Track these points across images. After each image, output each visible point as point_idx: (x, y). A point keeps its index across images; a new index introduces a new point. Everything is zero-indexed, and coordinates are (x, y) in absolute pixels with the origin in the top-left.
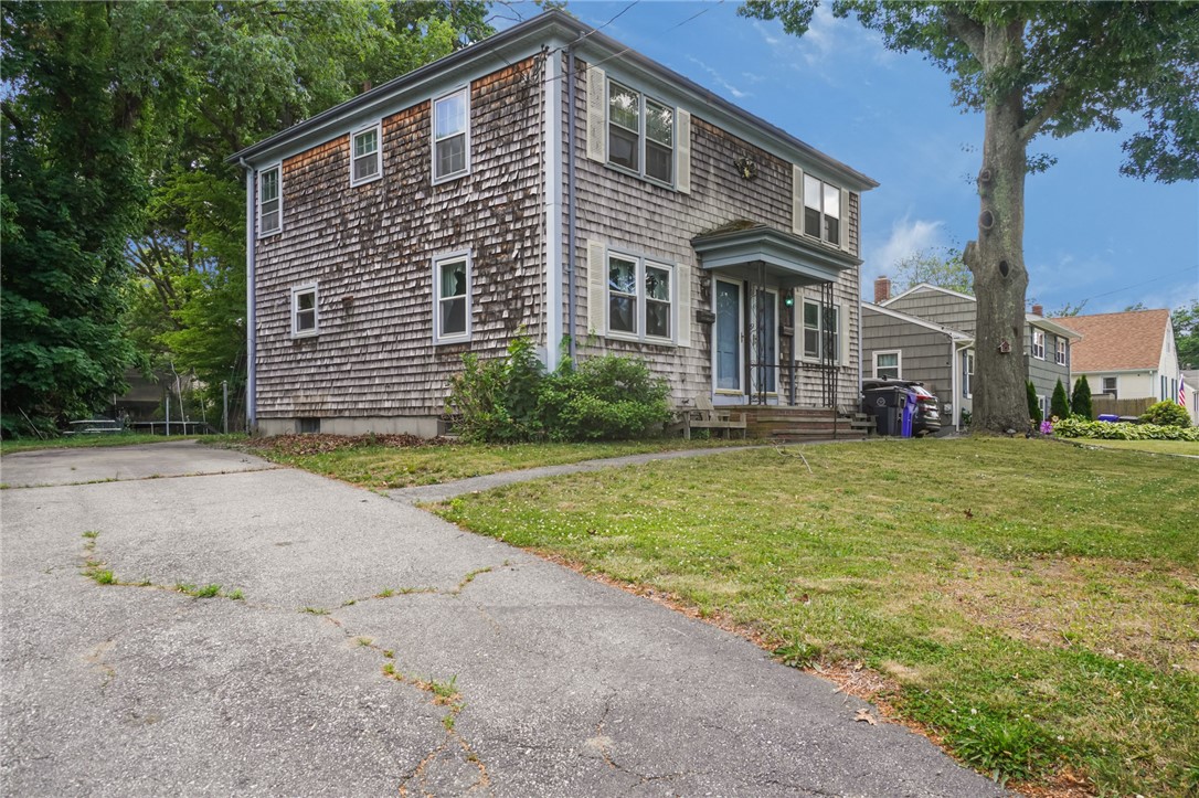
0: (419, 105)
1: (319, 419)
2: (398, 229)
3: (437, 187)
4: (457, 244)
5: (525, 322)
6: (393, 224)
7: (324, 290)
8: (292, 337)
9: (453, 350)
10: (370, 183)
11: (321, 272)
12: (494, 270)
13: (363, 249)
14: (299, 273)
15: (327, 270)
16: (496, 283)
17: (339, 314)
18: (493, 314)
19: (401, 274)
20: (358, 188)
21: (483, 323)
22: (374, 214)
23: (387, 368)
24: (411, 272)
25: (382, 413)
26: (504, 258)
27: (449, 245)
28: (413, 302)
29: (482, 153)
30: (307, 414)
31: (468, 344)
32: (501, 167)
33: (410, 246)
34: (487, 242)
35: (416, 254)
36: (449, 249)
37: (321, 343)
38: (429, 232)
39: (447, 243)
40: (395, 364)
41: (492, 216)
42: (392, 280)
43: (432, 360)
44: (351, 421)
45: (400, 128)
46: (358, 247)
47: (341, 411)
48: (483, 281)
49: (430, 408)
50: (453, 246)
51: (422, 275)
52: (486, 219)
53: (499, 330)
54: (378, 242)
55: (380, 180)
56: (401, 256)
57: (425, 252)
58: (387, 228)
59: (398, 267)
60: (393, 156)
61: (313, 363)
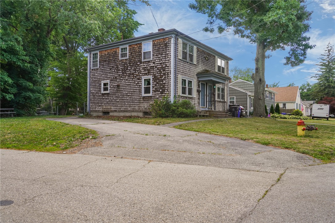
0: (139, 43)
1: (109, 112)
2: (133, 70)
3: (143, 62)
4: (148, 75)
5: (166, 92)
6: (131, 69)
7: (111, 82)
8: (102, 93)
9: (147, 97)
10: (125, 59)
11: (111, 78)
12: (158, 81)
13: (123, 74)
14: (104, 78)
15: (112, 78)
16: (158, 84)
17: (116, 88)
18: (157, 90)
19: (133, 80)
20: (122, 60)
21: (155, 92)
22: (126, 66)
23: (129, 101)
24: (136, 80)
25: (128, 111)
26: (160, 79)
27: (146, 75)
28: (136, 87)
29: (155, 56)
30: (106, 111)
31: (151, 96)
32: (160, 59)
33: (136, 74)
34: (156, 75)
35: (137, 76)
37: (110, 95)
38: (141, 72)
40: (131, 100)
41: (158, 69)
42: (131, 81)
43: (142, 100)
44: (119, 113)
45: (133, 48)
46: (121, 73)
47: (116, 110)
48: (155, 83)
49: (141, 110)
51: (139, 81)
52: (156, 70)
53: (159, 94)
54: (127, 73)
55: (128, 59)
56: (133, 76)
57: (140, 76)
58: (130, 70)
59: (132, 79)
60: (131, 54)
61: (108, 99)
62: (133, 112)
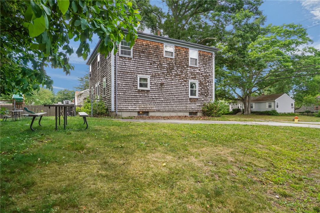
0: (185, 48)
1: (149, 112)
2: (179, 71)
3: (190, 67)
4: (195, 79)
5: (209, 96)
6: (177, 70)
7: (152, 79)
8: (138, 89)
9: (194, 99)
10: (170, 58)
11: (152, 74)
12: (203, 86)
13: (168, 72)
14: (141, 72)
15: (154, 74)
16: (203, 89)
17: (158, 86)
18: (202, 94)
19: (180, 81)
20: (166, 58)
21: (200, 95)
22: (171, 66)
23: (175, 101)
24: (183, 82)
25: (174, 111)
26: (205, 85)
27: (193, 79)
28: (183, 88)
29: (200, 64)
30: (144, 111)
31: (197, 99)
32: (204, 68)
33: (183, 76)
34: (202, 81)
35: (184, 78)
36: (193, 80)
37: (150, 92)
38: (188, 75)
39: (193, 78)
40: (178, 100)
41: (203, 76)
42: (177, 82)
43: (188, 101)
44: (162, 112)
45: (179, 50)
46: (166, 72)
47: (159, 110)
48: (201, 88)
49: (188, 110)
50: (194, 79)
51: (186, 83)
52: (201, 77)
53: (204, 97)
54: (173, 72)
55: (173, 59)
56: (180, 77)
57: (187, 79)
58: (176, 70)
59: (179, 80)
60: (178, 55)
61: (147, 97)
62: (179, 112)
